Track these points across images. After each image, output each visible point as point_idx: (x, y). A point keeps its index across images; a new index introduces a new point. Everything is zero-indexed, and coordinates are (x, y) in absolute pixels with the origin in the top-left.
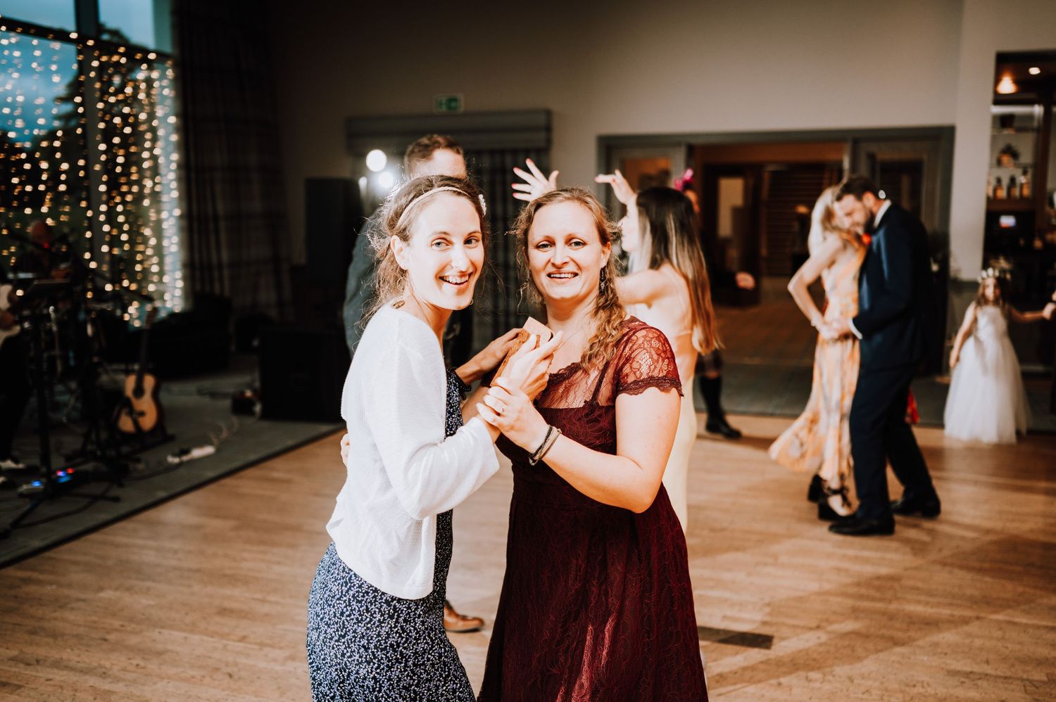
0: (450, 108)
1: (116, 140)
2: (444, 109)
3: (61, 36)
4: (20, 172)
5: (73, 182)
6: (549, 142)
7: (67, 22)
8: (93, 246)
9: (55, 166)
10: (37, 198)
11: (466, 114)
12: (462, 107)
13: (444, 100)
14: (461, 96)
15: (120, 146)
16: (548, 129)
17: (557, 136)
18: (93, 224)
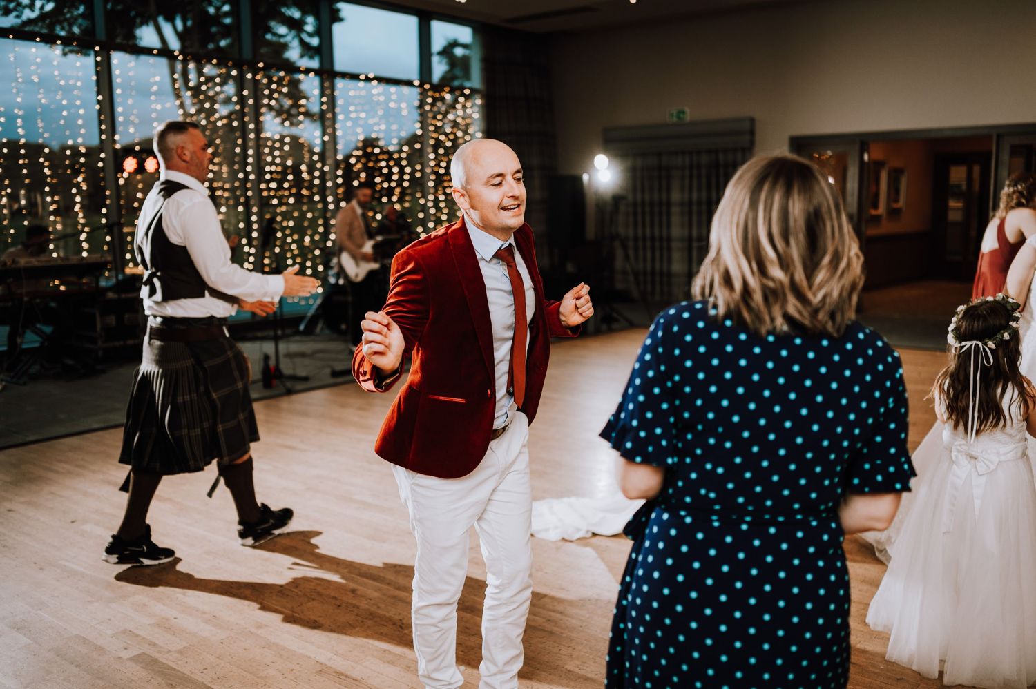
0: (679, 118)
1: (441, 151)
2: (675, 119)
3: (409, 83)
4: (381, 175)
5: (413, 179)
6: (752, 143)
7: (413, 74)
8: (423, 223)
9: (402, 169)
10: (390, 192)
11: (692, 123)
12: (688, 117)
13: (675, 113)
14: (687, 110)
15: (444, 155)
16: (752, 133)
17: (758, 138)
18: (424, 208)
